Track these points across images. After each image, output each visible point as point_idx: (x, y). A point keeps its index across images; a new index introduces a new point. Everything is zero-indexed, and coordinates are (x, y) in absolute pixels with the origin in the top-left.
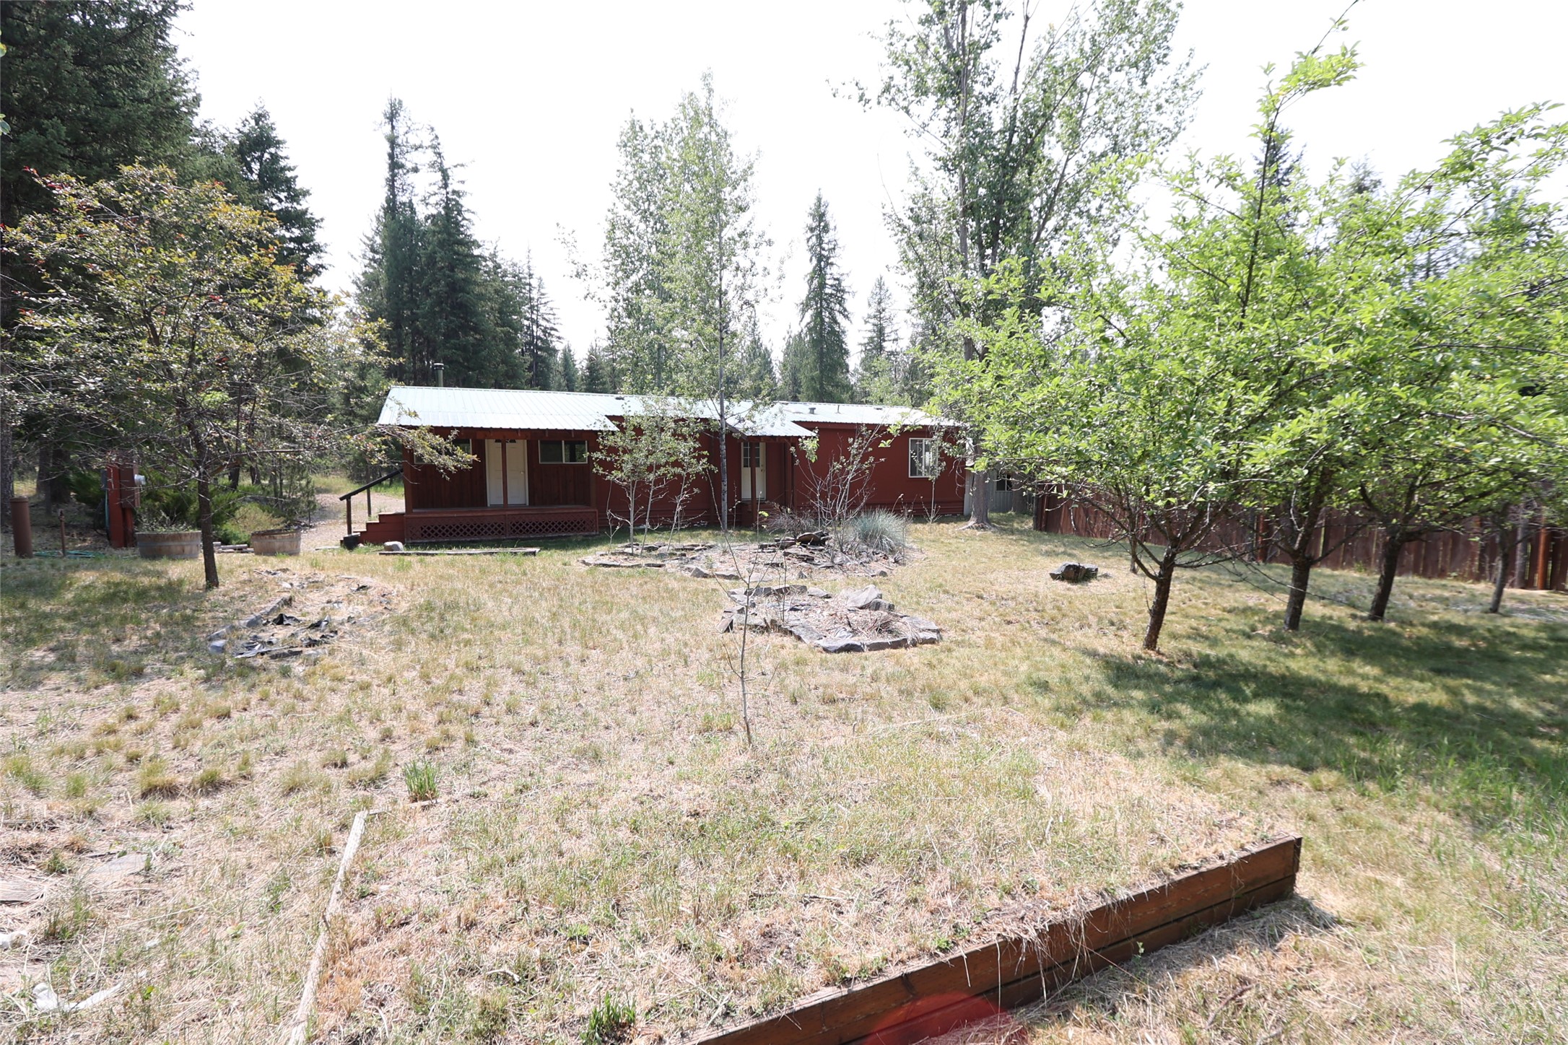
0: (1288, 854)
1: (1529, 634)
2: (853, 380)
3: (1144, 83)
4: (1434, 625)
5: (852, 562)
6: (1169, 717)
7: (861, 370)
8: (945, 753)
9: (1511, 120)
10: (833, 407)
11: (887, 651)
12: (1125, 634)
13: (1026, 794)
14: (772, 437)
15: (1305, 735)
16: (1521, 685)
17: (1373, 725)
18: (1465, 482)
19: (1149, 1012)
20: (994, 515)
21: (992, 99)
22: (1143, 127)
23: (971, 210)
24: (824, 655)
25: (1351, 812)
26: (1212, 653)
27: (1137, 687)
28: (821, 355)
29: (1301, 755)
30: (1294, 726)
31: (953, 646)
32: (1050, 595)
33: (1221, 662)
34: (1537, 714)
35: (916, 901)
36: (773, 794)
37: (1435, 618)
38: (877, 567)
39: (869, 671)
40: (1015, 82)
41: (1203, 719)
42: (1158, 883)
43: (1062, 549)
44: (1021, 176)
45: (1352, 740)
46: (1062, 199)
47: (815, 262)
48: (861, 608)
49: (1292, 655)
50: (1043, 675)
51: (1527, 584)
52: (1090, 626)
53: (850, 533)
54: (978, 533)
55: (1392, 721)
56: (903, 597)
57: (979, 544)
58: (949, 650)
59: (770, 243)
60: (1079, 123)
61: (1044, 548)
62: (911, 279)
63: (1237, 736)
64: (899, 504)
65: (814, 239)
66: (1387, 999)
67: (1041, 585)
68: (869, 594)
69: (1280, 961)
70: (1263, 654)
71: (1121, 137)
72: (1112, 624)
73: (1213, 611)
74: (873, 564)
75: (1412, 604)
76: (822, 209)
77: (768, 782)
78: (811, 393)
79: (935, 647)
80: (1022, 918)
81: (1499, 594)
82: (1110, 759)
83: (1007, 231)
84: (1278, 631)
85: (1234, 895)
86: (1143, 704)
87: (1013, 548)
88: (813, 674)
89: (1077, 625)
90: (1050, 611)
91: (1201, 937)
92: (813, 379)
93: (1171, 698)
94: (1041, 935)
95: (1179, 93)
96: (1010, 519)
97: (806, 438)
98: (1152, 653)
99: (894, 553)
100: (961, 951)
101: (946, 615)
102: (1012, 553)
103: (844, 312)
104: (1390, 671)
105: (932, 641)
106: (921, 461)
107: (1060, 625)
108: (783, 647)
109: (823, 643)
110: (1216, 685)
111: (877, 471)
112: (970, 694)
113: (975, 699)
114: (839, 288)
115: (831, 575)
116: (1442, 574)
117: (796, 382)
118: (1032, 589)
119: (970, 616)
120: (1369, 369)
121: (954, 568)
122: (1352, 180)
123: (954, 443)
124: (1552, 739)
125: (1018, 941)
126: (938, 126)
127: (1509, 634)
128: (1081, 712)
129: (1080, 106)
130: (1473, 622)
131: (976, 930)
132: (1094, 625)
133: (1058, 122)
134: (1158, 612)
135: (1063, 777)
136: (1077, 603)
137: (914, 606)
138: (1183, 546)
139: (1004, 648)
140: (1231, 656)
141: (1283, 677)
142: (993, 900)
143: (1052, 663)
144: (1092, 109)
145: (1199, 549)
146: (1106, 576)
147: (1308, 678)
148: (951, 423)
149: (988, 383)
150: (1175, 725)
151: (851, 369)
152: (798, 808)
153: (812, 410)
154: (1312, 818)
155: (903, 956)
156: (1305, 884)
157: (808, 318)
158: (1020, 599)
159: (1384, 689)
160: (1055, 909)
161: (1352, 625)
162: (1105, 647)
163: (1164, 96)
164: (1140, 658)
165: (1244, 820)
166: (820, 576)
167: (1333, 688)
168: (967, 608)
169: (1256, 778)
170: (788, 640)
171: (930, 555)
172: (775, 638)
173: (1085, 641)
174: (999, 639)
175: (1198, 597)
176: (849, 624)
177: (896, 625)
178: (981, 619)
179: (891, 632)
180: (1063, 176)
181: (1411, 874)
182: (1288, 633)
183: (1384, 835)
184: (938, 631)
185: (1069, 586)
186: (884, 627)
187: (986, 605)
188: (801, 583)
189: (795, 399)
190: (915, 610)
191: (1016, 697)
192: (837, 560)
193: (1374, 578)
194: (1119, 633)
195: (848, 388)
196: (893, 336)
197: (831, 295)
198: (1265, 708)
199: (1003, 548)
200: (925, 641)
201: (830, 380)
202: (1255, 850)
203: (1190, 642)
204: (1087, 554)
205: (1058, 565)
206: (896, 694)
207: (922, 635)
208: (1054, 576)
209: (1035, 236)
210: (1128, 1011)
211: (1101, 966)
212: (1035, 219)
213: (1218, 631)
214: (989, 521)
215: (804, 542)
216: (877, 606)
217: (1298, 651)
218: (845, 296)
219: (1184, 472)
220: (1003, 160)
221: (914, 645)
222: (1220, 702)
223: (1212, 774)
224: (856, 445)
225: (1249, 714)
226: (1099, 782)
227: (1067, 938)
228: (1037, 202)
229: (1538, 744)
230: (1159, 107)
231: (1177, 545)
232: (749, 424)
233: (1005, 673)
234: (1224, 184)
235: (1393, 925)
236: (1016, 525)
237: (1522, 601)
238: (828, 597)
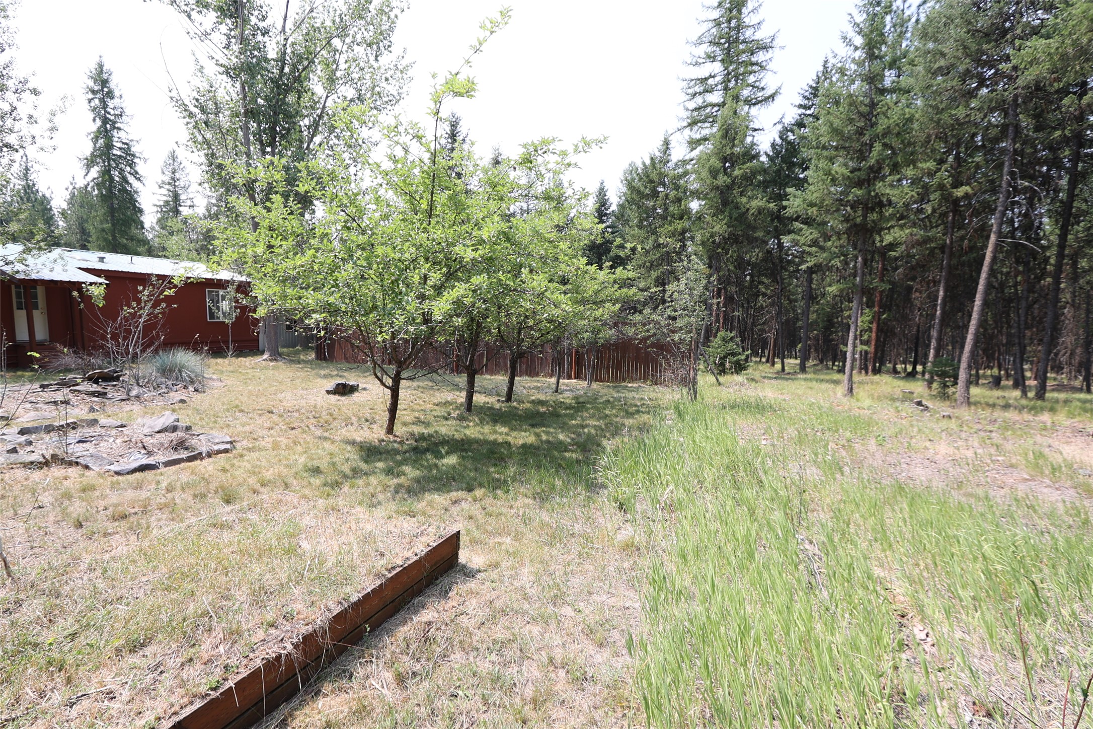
0: (453, 542)
1: (568, 401)
2: (150, 236)
3: (376, 60)
4: (533, 402)
5: (149, 394)
6: (398, 475)
7: (157, 228)
8: (226, 535)
9: (545, 142)
10: (125, 258)
11: (182, 465)
12: (375, 426)
13: (291, 551)
14: (52, 281)
15: (470, 471)
16: (564, 427)
17: (503, 459)
18: (541, 326)
19: (374, 666)
20: (285, 350)
21: (265, 33)
22: (377, 89)
23: (251, 113)
24: (116, 478)
25: (489, 509)
26: (425, 431)
27: (379, 460)
28: (112, 211)
29: (468, 484)
30: (466, 467)
31: (245, 452)
32: (325, 405)
33: (430, 436)
34: (569, 440)
35: (191, 660)
36: (39, 618)
37: (533, 398)
38: (176, 396)
39: (164, 485)
40: (284, 27)
41: (418, 473)
42: (378, 583)
43: (335, 373)
44: (291, 98)
45: (492, 470)
46: (324, 124)
47: (99, 123)
48: (158, 432)
49: (468, 426)
50: (316, 463)
51: (569, 378)
52: (352, 424)
53: (147, 368)
54: (272, 364)
55: (510, 456)
56: (201, 419)
57: (272, 372)
58: (241, 456)
59: (35, 92)
60: (334, 72)
61: (323, 372)
62: (200, 157)
63: (435, 479)
64: (196, 343)
65: (97, 101)
66: (498, 604)
67: (319, 399)
68: (167, 419)
69: (451, 603)
70: (453, 428)
71: (363, 92)
72: (367, 421)
73: (428, 406)
74: (172, 394)
75: (525, 391)
76: (105, 76)
77: (33, 609)
78: (103, 244)
79: (228, 455)
80: (282, 640)
81: (558, 382)
82: (353, 511)
83: (283, 137)
84: (462, 414)
85: (425, 575)
86: (383, 470)
87: (299, 374)
88: (103, 497)
89: (343, 424)
90: (325, 416)
91: (407, 607)
92: (103, 230)
93: (400, 464)
94: (296, 646)
95: (398, 74)
96: (297, 353)
97: (91, 284)
98: (391, 436)
99: (196, 383)
100: (230, 683)
101: (241, 429)
102: (298, 378)
103: (135, 174)
104: (513, 429)
105: (226, 451)
106: (218, 308)
107: (332, 426)
108: (66, 478)
109: (115, 467)
110: (427, 450)
111: (170, 315)
112: (258, 486)
113: (262, 490)
114: (127, 150)
115: (127, 406)
116: (537, 375)
117: (83, 231)
118: (312, 402)
119: (262, 427)
120: (489, 264)
121: (250, 392)
122: (493, 156)
123: (247, 295)
124: (572, 451)
125: (278, 658)
126: (219, 38)
127: (561, 402)
128: (341, 484)
129: (334, 61)
130: (548, 398)
131: (245, 662)
132: (355, 423)
133: (319, 68)
134: (393, 410)
135: (320, 531)
136: (344, 409)
137: (211, 425)
138: (404, 367)
139: (288, 447)
140: (436, 432)
141: (462, 440)
142: (261, 634)
143: (322, 454)
144: (343, 66)
145: (415, 367)
146: (365, 389)
147: (474, 439)
148: (244, 279)
149: (260, 250)
150: (402, 480)
151: (147, 225)
152: (70, 620)
153: (102, 259)
154: (471, 518)
155: (176, 708)
156: (463, 556)
157: (95, 172)
158: (303, 411)
159: (509, 439)
160: (307, 625)
161: (497, 406)
162: (361, 437)
163: (390, 73)
164: (383, 441)
165: (430, 529)
166: (114, 409)
167: (486, 442)
168: (259, 421)
169: (444, 502)
170: (73, 472)
171: (229, 383)
172: (57, 471)
173: (348, 434)
174: (283, 441)
175: (420, 398)
176: (144, 447)
177: (194, 442)
178: (270, 429)
179: (186, 449)
180: (324, 107)
181: (513, 534)
182: (466, 414)
183: (503, 517)
184: (231, 443)
185: (339, 398)
186: (181, 445)
187: (275, 418)
188: (91, 416)
189: (84, 247)
190: (212, 429)
191: (295, 482)
192: (134, 393)
193: (507, 379)
194: (371, 426)
195: (145, 242)
196: (189, 203)
197: (120, 157)
198: (451, 460)
199: (291, 374)
200: (219, 452)
201: (124, 233)
202: (435, 544)
203: (414, 426)
204: (353, 375)
205: (331, 384)
206: (190, 498)
207: (216, 448)
208: (328, 392)
209: (305, 146)
210: (360, 672)
211: (341, 651)
212: (306, 133)
213: (431, 418)
214: (280, 355)
215: (94, 380)
216: (174, 429)
217: (471, 424)
218: (136, 160)
219: (397, 319)
220: (277, 82)
221: (209, 455)
222: (427, 460)
223: (420, 505)
224: (146, 293)
225: (443, 465)
226: (344, 528)
227: (316, 641)
228: (306, 121)
229: (567, 455)
230: (387, 79)
231: (401, 366)
232: (19, 267)
233: (287, 466)
234: (415, 140)
235: (504, 564)
236: (302, 357)
237: (567, 386)
238: (122, 426)
